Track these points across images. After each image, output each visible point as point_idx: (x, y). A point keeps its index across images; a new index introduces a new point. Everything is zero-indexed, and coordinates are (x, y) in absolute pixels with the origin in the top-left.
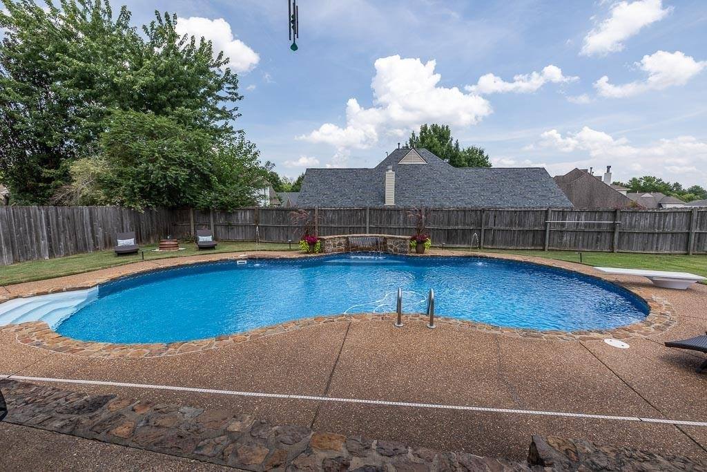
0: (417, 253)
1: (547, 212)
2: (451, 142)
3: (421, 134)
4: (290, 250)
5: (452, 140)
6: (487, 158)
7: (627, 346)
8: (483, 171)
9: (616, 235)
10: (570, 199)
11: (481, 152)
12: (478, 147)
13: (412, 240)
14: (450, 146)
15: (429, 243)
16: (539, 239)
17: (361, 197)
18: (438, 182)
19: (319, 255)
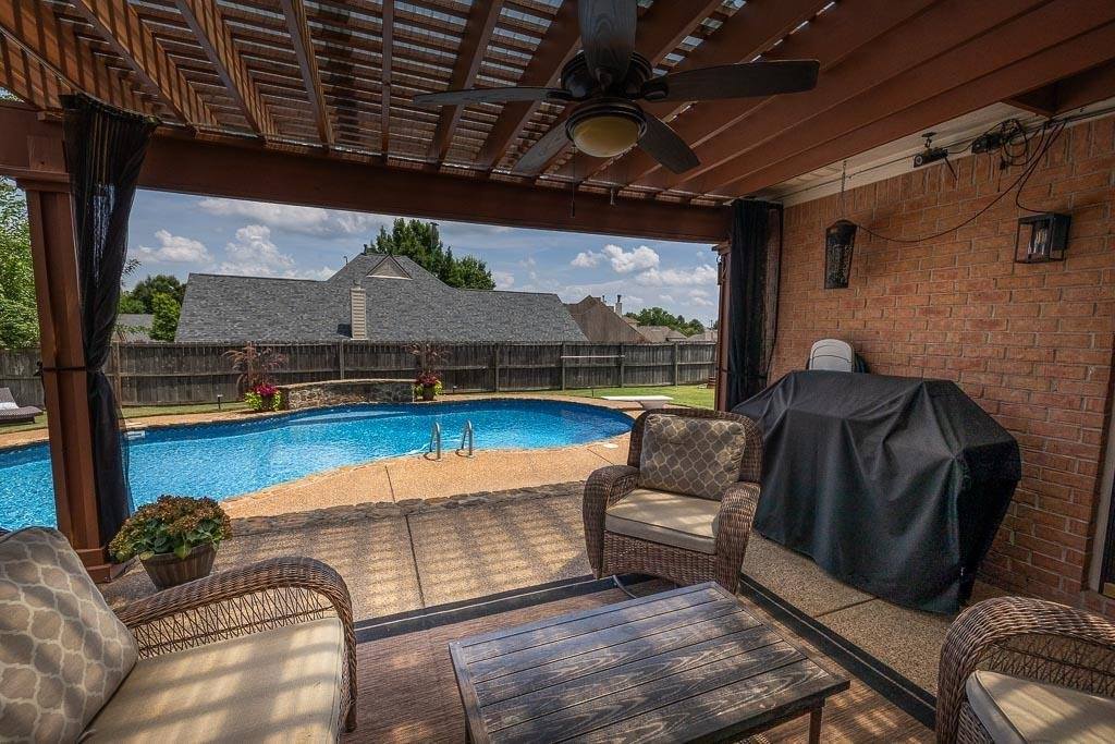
0: (424, 400)
1: (561, 346)
2: (440, 248)
3: (395, 231)
4: (219, 411)
5: (441, 246)
6: (489, 275)
7: (616, 446)
8: (487, 294)
9: (622, 370)
10: (585, 333)
11: (482, 267)
12: (477, 258)
13: (417, 384)
14: (439, 254)
15: (439, 386)
16: (555, 378)
17: (307, 326)
18: (430, 307)
19: (280, 412)
